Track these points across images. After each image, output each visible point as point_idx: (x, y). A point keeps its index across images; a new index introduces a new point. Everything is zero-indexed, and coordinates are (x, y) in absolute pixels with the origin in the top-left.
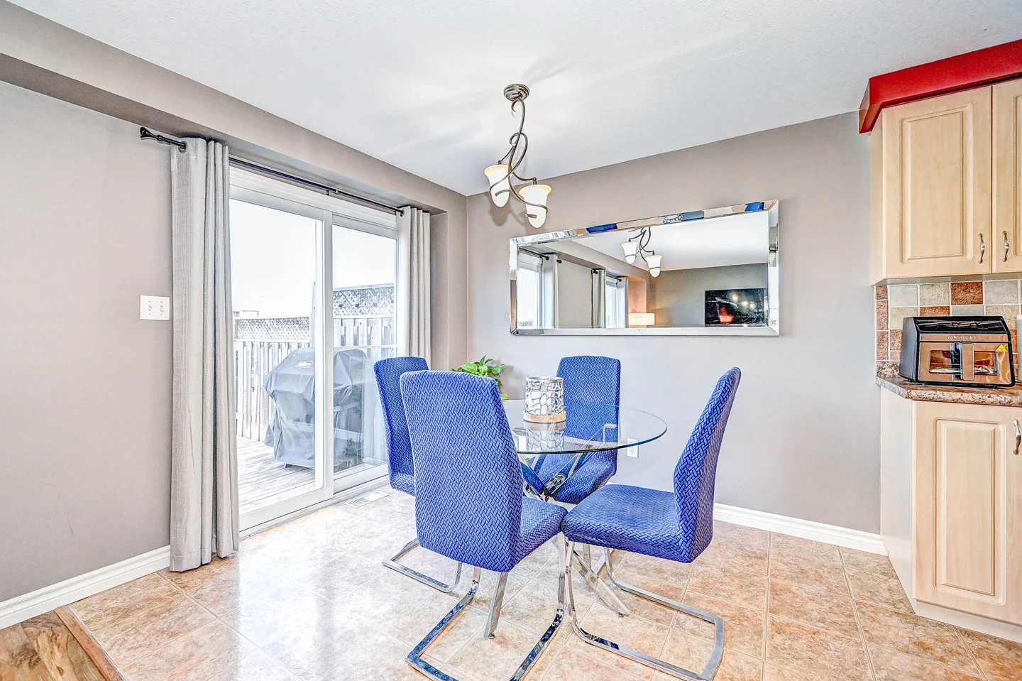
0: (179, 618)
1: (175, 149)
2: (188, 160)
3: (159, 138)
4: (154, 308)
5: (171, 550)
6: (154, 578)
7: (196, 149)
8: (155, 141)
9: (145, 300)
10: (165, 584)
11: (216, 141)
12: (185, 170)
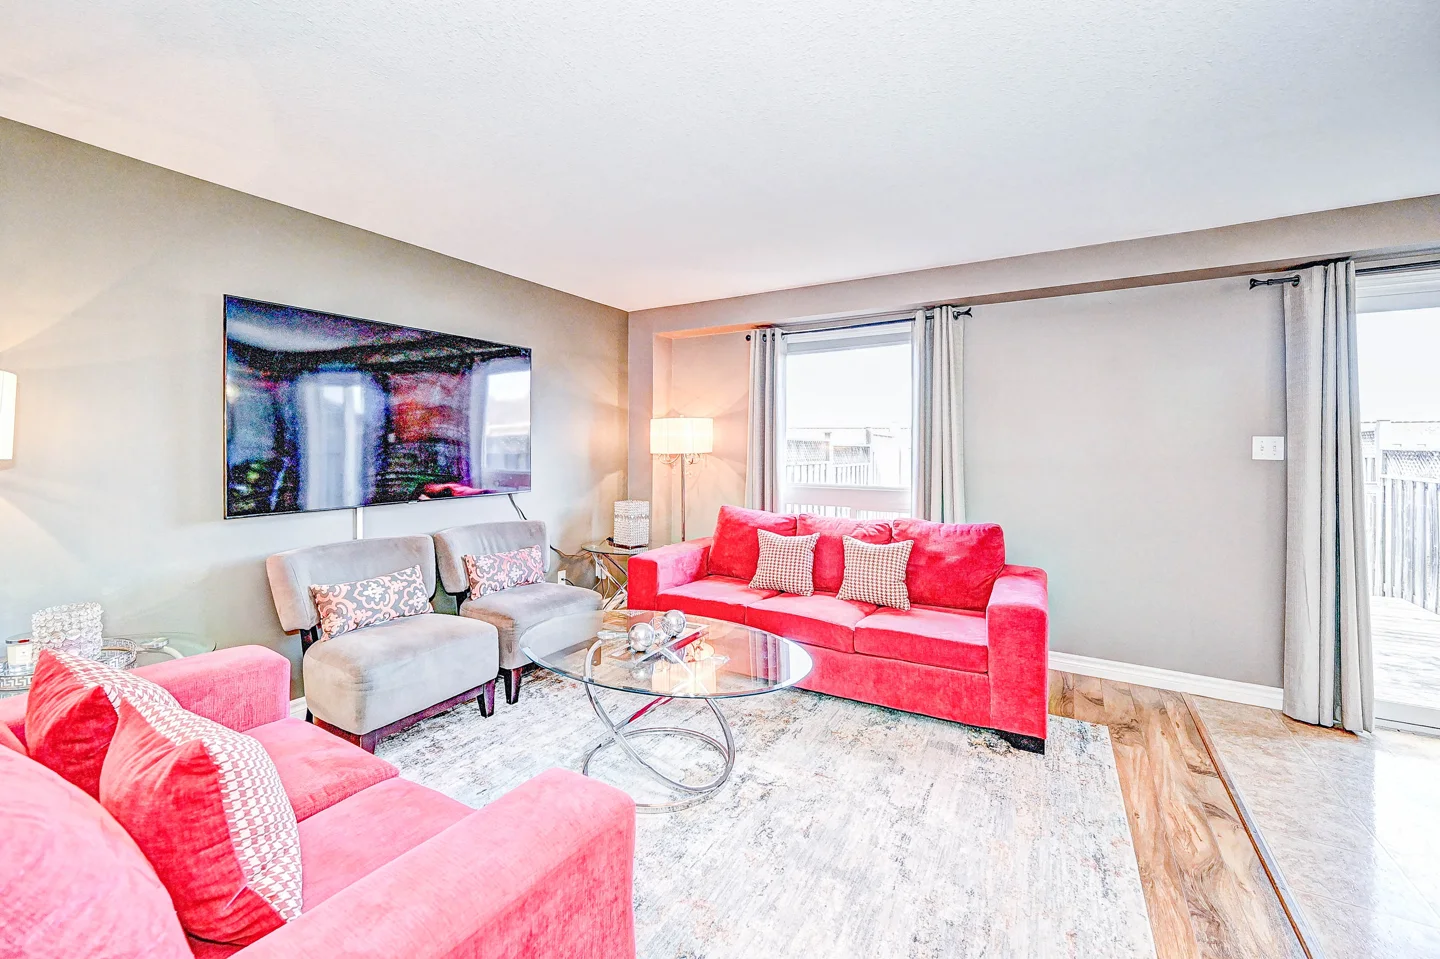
0: (1278, 748)
1: (1288, 286)
2: (1301, 293)
3: (1269, 282)
4: (1267, 448)
5: (1284, 694)
6: (1268, 712)
7: (1311, 278)
8: (1266, 286)
9: (1257, 441)
10: (1276, 722)
11: (1336, 261)
12: (1299, 305)
